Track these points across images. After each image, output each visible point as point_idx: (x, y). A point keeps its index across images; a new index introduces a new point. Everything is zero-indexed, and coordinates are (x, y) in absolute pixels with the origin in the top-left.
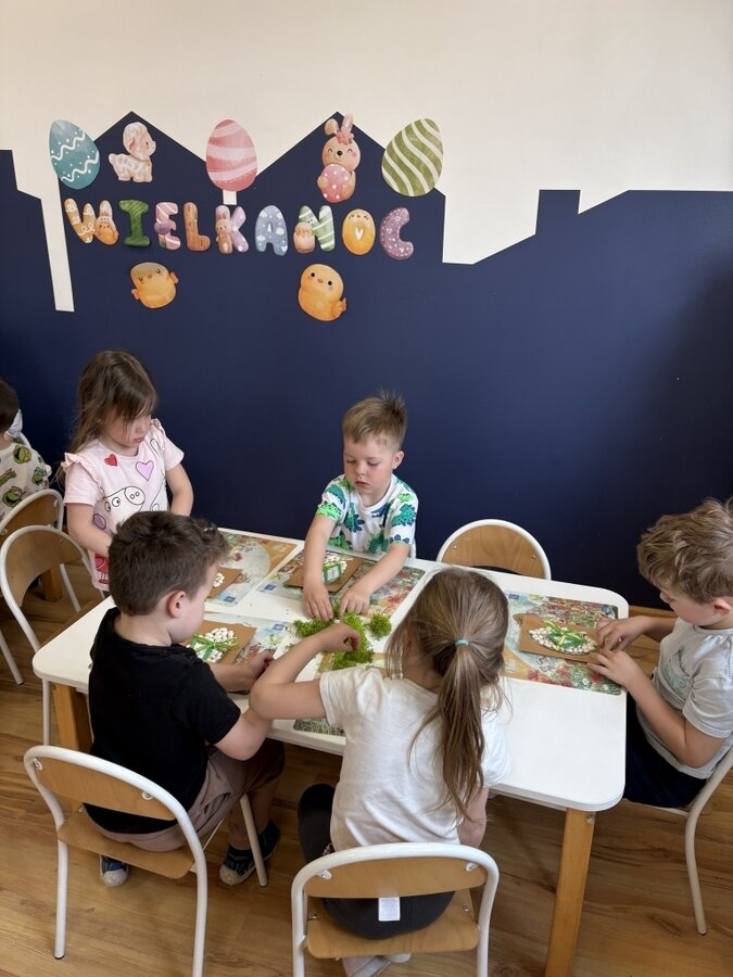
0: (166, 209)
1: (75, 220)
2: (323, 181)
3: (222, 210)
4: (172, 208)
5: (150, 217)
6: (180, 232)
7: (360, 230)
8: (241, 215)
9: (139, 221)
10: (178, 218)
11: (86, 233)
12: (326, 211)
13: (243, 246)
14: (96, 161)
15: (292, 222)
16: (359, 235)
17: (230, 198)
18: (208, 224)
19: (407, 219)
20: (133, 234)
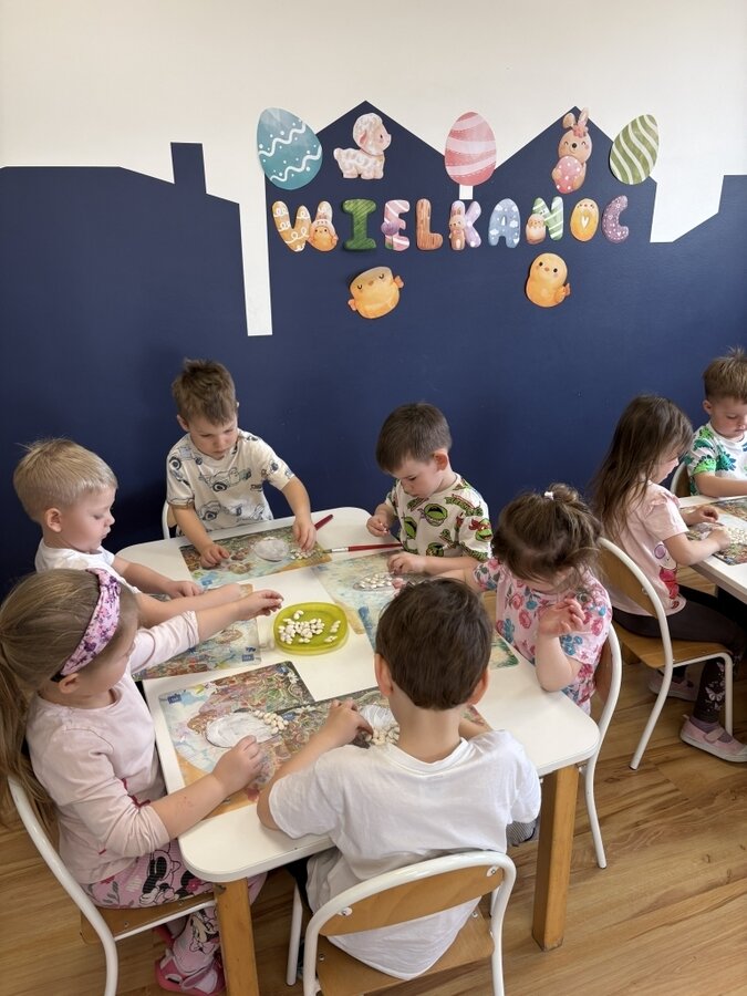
0: (396, 208)
1: (284, 226)
2: (557, 173)
3: (458, 205)
4: (404, 206)
5: (377, 217)
6: (410, 231)
7: (586, 218)
8: (476, 209)
9: (364, 221)
10: (410, 217)
11: (296, 240)
12: (558, 202)
13: (475, 241)
14: (318, 156)
15: (526, 214)
16: (585, 223)
17: (466, 192)
18: (441, 222)
19: (625, 206)
20: (356, 236)
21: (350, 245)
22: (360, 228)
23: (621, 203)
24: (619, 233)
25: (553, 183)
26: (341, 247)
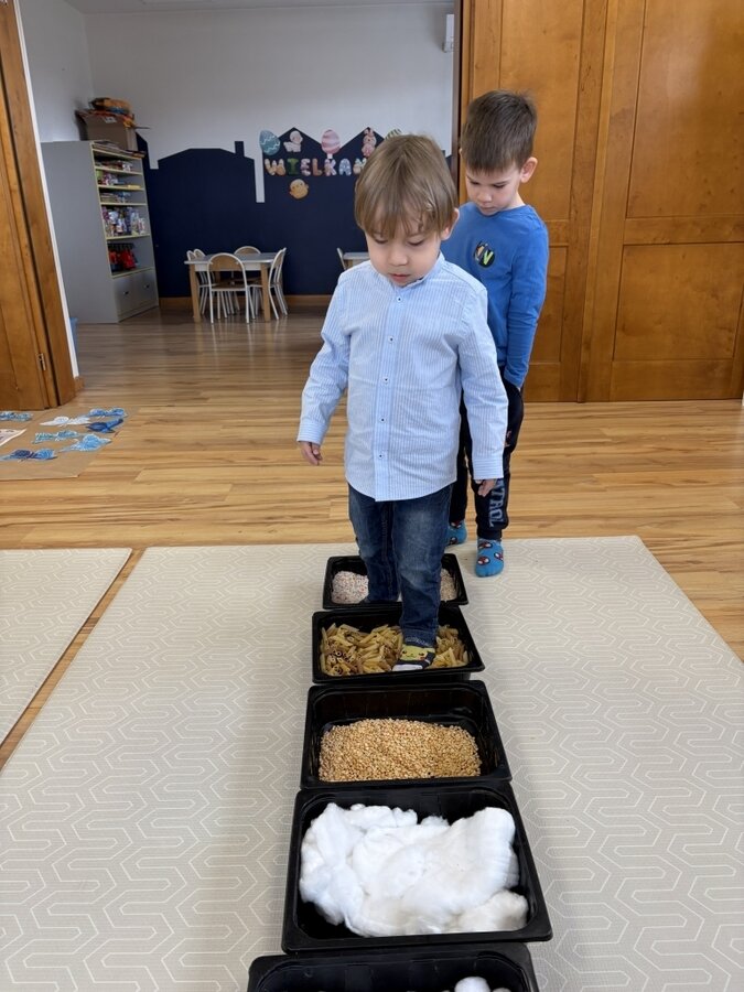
0: (305, 162)
1: (268, 167)
2: (363, 150)
3: (327, 161)
4: (308, 161)
5: (299, 164)
6: (311, 169)
8: (334, 162)
9: (295, 166)
10: (310, 165)
11: (272, 171)
12: (365, 160)
13: (334, 173)
14: (279, 145)
15: (352, 164)
17: (330, 156)
18: (321, 166)
20: (292, 171)
21: (290, 173)
22: (293, 168)
25: (362, 153)
26: (287, 174)
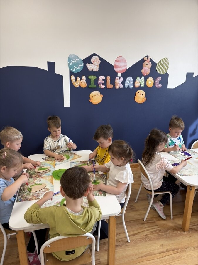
0: (101, 78)
1: (74, 81)
2: (143, 71)
3: (117, 78)
4: (104, 78)
5: (97, 80)
6: (105, 83)
8: (122, 79)
9: (94, 81)
13: (121, 86)
14: (82, 65)
15: (135, 80)
16: (150, 83)
17: (119, 75)
18: (113, 81)
19: (161, 79)
20: (91, 84)
21: (90, 86)
22: (92, 82)
23: (159, 79)
24: (159, 86)
26: (88, 87)
